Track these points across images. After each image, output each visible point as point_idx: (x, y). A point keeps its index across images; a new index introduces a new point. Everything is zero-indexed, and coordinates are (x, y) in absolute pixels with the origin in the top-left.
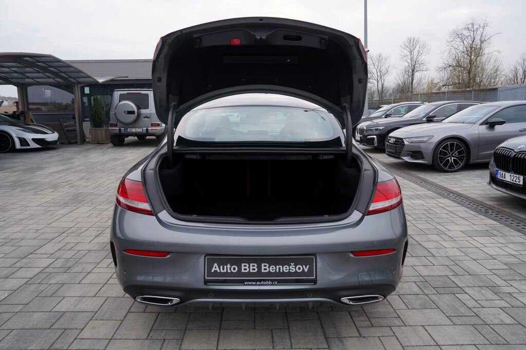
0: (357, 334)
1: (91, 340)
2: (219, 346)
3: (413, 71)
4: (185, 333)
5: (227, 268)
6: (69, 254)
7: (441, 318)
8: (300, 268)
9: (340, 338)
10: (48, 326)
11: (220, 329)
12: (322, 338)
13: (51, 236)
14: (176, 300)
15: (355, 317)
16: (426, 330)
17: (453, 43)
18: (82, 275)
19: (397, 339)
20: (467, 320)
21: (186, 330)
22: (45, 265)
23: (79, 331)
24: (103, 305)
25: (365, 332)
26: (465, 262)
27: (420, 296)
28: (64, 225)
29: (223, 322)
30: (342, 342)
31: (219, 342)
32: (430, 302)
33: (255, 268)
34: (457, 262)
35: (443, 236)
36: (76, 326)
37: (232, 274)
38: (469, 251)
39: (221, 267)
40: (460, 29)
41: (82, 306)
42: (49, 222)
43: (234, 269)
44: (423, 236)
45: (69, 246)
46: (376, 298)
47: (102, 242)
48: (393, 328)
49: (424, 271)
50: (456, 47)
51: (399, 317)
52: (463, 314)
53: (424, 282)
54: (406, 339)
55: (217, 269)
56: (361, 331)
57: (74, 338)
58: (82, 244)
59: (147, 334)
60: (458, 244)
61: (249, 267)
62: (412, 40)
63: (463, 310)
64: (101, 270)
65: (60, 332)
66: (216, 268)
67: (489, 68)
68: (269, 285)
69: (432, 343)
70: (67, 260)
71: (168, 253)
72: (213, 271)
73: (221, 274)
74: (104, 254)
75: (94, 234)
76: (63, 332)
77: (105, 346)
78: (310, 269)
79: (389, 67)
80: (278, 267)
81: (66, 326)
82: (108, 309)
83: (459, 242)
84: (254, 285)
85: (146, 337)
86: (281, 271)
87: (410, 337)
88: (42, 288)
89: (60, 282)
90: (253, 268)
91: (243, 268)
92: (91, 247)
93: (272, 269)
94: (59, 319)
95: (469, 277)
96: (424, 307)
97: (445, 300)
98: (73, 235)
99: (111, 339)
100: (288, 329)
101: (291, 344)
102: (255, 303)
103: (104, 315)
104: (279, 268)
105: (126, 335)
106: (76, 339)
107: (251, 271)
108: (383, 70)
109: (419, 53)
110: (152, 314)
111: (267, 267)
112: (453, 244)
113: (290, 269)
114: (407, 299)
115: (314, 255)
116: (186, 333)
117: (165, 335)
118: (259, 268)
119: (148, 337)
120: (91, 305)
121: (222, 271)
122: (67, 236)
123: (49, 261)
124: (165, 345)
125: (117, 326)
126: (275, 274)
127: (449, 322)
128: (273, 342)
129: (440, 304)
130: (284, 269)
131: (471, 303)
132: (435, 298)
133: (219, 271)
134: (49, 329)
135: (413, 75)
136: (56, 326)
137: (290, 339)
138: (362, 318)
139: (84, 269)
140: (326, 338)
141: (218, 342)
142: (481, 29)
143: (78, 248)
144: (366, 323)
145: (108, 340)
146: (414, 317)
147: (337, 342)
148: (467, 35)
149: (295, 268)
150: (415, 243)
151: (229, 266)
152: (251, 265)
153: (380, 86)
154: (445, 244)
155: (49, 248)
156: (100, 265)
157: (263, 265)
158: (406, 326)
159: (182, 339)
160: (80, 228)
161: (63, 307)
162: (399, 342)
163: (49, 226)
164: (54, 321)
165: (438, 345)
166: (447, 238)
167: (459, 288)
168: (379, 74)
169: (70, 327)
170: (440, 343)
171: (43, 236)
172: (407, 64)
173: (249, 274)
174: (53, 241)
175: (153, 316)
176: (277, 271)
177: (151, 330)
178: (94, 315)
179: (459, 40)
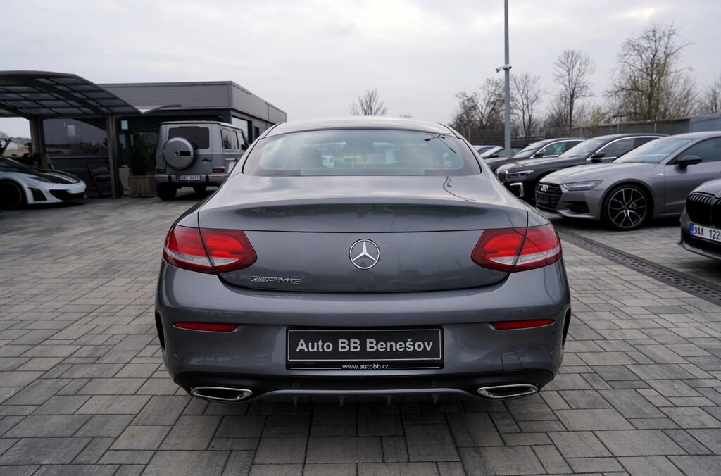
0: (500, 443)
1: (129, 452)
2: (307, 459)
3: (572, 97)
4: (259, 443)
5: (318, 346)
6: (100, 340)
7: (618, 421)
8: (420, 346)
9: (477, 448)
10: (69, 433)
11: (309, 436)
12: (451, 448)
13: (75, 316)
14: (247, 392)
15: (497, 420)
16: (597, 437)
17: (627, 57)
18: (118, 367)
19: (557, 448)
20: (654, 423)
21: (260, 438)
22: (66, 354)
23: (113, 439)
24: (145, 405)
25: (511, 440)
26: (649, 347)
27: (587, 392)
28: (93, 302)
29: (313, 427)
30: (480, 453)
31: (308, 453)
32: (602, 399)
33: (357, 345)
34: (638, 347)
35: (617, 313)
36: (109, 433)
37: (325, 354)
38: (654, 332)
39: (310, 344)
40: (636, 38)
41: (117, 407)
42: (73, 298)
43: (328, 347)
44: (591, 314)
45: (99, 330)
46: (527, 389)
47: (145, 323)
48: (550, 434)
49: (592, 360)
50: (632, 62)
51: (559, 420)
52: (648, 414)
53: (593, 374)
54: (568, 449)
55: (305, 347)
56: (505, 439)
57: (105, 449)
58: (118, 327)
59: (207, 444)
60: (639, 323)
61: (349, 345)
62: (570, 55)
63: (648, 410)
64: (143, 360)
65: (85, 441)
66: (302, 346)
67: (677, 91)
68: (377, 369)
69: (607, 454)
70: (97, 347)
71: (237, 325)
72: (298, 350)
73: (309, 355)
74: (147, 339)
75: (135, 313)
76: (91, 441)
77: (148, 459)
78: (435, 347)
79: (539, 92)
80: (389, 344)
81: (95, 433)
82: (153, 410)
83: (641, 322)
84: (356, 369)
85: (205, 447)
86: (394, 350)
87: (574, 446)
88: (62, 383)
89: (87, 376)
90: (354, 345)
91: (340, 345)
92: (130, 330)
93: (381, 347)
94: (84, 424)
95: (656, 366)
96: (592, 406)
97: (622, 398)
98: (105, 314)
99: (157, 451)
100: (404, 435)
101: (408, 455)
102: (357, 395)
103: (147, 418)
104: (391, 346)
105: (178, 444)
106: (108, 450)
107: (352, 350)
108: (531, 95)
109: (580, 73)
110: (214, 417)
111: (373, 345)
112: (632, 324)
113: (406, 347)
114: (570, 396)
115: (440, 326)
116: (262, 442)
117: (232, 444)
118: (363, 345)
119: (208, 447)
120: (128, 405)
121: (311, 350)
122: (97, 317)
123: (72, 349)
124: (232, 458)
125: (165, 434)
126: (386, 354)
127: (629, 426)
128: (383, 454)
129: (616, 402)
130: (398, 346)
131: (660, 402)
132: (608, 394)
133: (306, 350)
134: (72, 437)
135: (572, 102)
136: (80, 433)
137: (407, 450)
138: (508, 422)
139: (119, 359)
140: (457, 448)
141: (306, 453)
142: (666, 39)
143: (112, 331)
144: (513, 428)
145: (153, 452)
146: (580, 419)
147: (473, 453)
148: (646, 46)
149: (414, 345)
150: (579, 322)
151: (320, 343)
152: (352, 341)
153: (527, 118)
154: (622, 324)
155: (72, 332)
156: (141, 354)
157: (368, 341)
158: (568, 431)
159: (256, 450)
160: (115, 306)
161: (90, 408)
162: (560, 452)
163: (72, 303)
164: (77, 427)
165: (614, 457)
166: (622, 316)
167: (642, 382)
168: (525, 101)
169: (100, 434)
170: (616, 454)
171: (64, 317)
172: (564, 87)
173: (349, 354)
174: (77, 323)
175: (215, 421)
176: (389, 350)
177: (212, 439)
178: (133, 419)
179: (635, 53)
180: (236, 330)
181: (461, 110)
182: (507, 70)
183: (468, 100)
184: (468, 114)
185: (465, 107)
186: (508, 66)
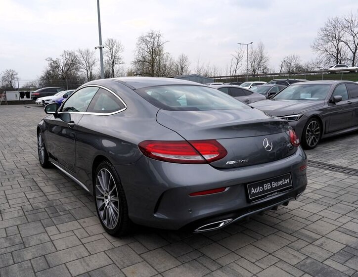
3: (113, 63)
5: (258, 189)
8: (286, 181)
14: (227, 221)
17: (141, 45)
18: (49, 244)
37: (260, 193)
39: (255, 189)
40: (144, 36)
43: (261, 189)
50: (143, 48)
59: (178, 261)
62: (111, 41)
66: (253, 191)
68: (276, 194)
79: (95, 60)
82: (120, 258)
84: (271, 197)
91: (265, 187)
93: (277, 184)
99: (160, 273)
103: (124, 262)
104: (279, 183)
108: (91, 61)
109: (117, 51)
118: (271, 185)
121: (256, 192)
125: (148, 265)
128: (252, 237)
130: (281, 183)
135: (113, 66)
137: (257, 233)
140: (271, 227)
142: (157, 38)
148: (149, 41)
149: (284, 181)
152: (268, 184)
153: (89, 74)
156: (50, 233)
157: (273, 183)
159: (205, 255)
162: (300, 217)
165: (315, 214)
168: (88, 64)
172: (108, 58)
173: (268, 190)
177: (176, 258)
178: (117, 266)
179: (144, 43)
180: (226, 190)
181: (49, 68)
182: (101, 48)
183: (54, 62)
184: (53, 71)
185: (52, 67)
186: (102, 46)
